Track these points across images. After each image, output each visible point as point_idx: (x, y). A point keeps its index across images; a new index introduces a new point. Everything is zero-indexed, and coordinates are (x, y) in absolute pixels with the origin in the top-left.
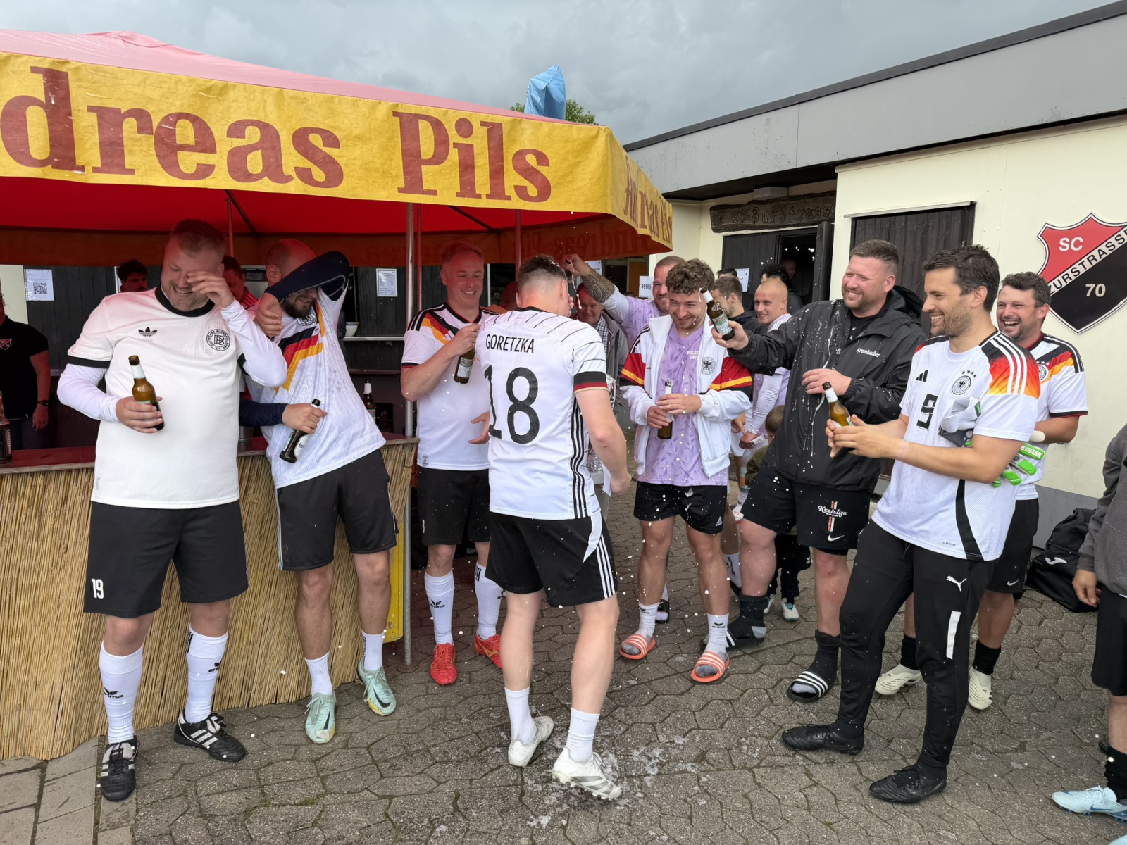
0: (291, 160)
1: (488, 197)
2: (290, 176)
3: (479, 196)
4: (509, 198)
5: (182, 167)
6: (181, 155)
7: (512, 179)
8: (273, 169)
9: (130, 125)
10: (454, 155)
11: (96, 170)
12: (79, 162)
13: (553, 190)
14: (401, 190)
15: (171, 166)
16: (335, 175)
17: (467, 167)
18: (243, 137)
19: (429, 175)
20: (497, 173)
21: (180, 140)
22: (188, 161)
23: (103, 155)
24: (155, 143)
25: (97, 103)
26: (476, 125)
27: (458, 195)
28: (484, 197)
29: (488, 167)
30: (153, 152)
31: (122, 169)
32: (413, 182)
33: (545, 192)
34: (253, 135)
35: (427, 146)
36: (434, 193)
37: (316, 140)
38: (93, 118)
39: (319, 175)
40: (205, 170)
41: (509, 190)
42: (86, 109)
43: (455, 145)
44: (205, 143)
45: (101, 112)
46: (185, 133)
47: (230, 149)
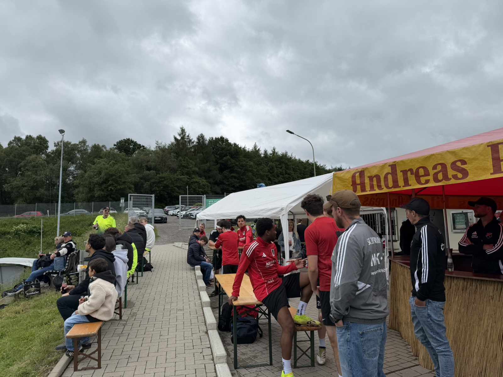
2: (451, 178)
9: (409, 173)
18: (436, 169)
21: (420, 174)
23: (404, 182)
24: (415, 177)
38: (402, 173)
42: (400, 172)
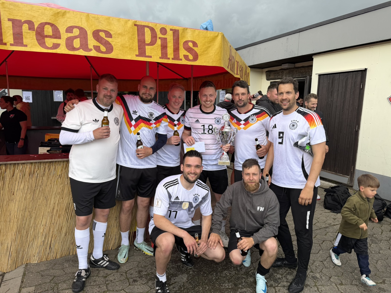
0: (92, 42)
1: (173, 59)
3: (169, 59)
4: (181, 60)
5: (47, 44)
6: (47, 39)
7: (183, 52)
8: (84, 46)
10: (159, 42)
11: (11, 45)
12: (4, 41)
13: (199, 57)
14: (137, 56)
15: (42, 44)
16: (110, 49)
17: (164, 47)
19: (149, 50)
20: (176, 50)
21: (46, 34)
22: (49, 42)
23: (14, 39)
24: (36, 35)
25: (12, 17)
26: (168, 30)
27: (160, 58)
28: (171, 59)
29: (173, 47)
30: (35, 38)
31: (22, 45)
32: (142, 52)
33: (196, 57)
34: (76, 32)
35: (148, 38)
36: (151, 57)
37: (102, 35)
38: (10, 23)
39: (103, 49)
40: (56, 46)
41: (181, 57)
42: (7, 20)
43: (160, 38)
44: (56, 35)
45: (13, 21)
46: (48, 30)
47: (66, 37)
